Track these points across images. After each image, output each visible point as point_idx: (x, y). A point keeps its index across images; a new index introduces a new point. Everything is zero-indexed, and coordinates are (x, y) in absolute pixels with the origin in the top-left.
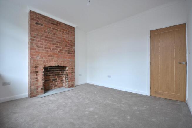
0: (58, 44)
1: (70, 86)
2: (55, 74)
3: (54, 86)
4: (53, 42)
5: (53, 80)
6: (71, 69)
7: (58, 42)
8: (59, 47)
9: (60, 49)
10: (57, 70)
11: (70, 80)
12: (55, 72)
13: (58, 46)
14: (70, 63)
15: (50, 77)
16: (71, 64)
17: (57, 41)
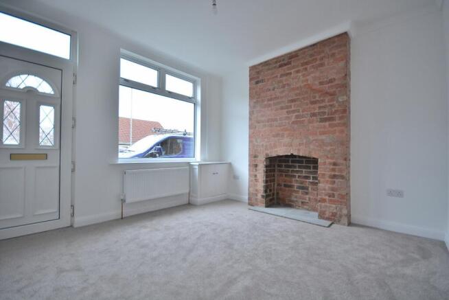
0: (293, 104)
1: (327, 216)
2: (304, 175)
3: (302, 203)
4: (283, 105)
5: (299, 188)
6: (332, 167)
7: (293, 101)
8: (294, 112)
9: (297, 114)
10: (310, 167)
11: (327, 197)
12: (304, 170)
13: (293, 109)
14: (329, 148)
15: (294, 179)
16: (329, 151)
17: (290, 99)
